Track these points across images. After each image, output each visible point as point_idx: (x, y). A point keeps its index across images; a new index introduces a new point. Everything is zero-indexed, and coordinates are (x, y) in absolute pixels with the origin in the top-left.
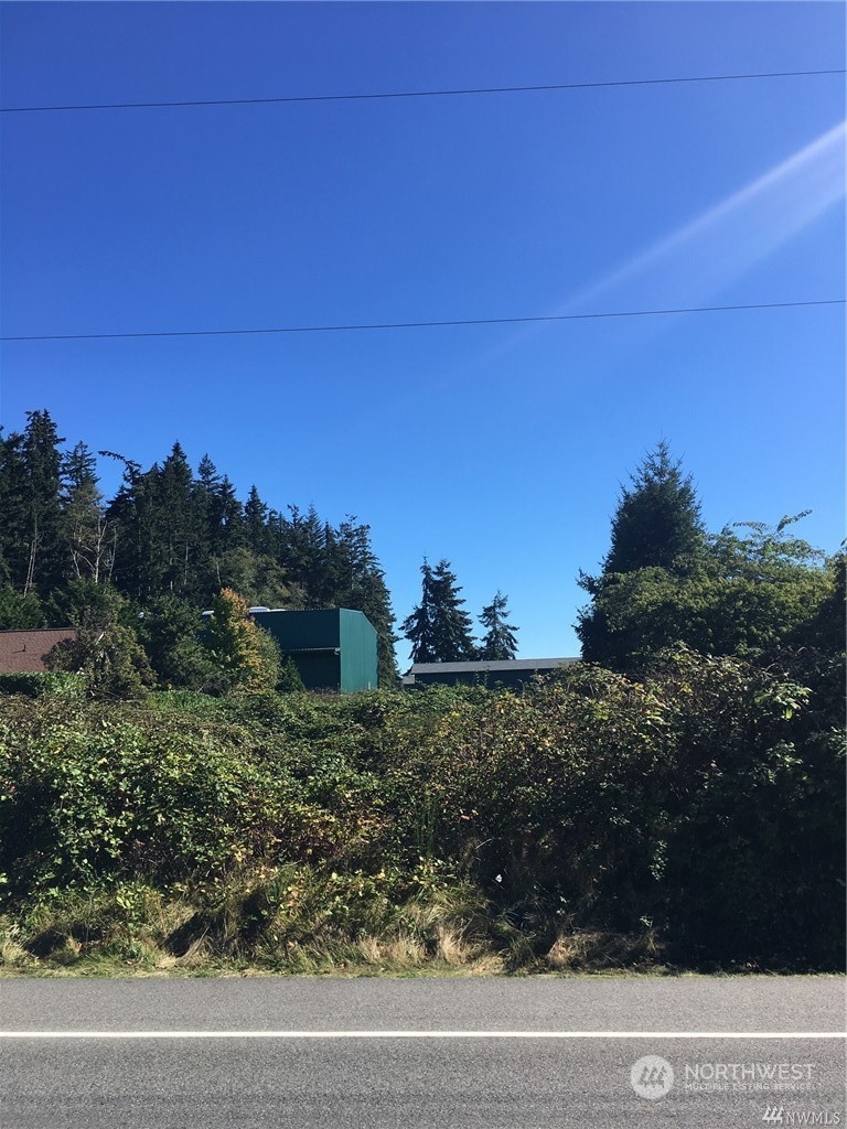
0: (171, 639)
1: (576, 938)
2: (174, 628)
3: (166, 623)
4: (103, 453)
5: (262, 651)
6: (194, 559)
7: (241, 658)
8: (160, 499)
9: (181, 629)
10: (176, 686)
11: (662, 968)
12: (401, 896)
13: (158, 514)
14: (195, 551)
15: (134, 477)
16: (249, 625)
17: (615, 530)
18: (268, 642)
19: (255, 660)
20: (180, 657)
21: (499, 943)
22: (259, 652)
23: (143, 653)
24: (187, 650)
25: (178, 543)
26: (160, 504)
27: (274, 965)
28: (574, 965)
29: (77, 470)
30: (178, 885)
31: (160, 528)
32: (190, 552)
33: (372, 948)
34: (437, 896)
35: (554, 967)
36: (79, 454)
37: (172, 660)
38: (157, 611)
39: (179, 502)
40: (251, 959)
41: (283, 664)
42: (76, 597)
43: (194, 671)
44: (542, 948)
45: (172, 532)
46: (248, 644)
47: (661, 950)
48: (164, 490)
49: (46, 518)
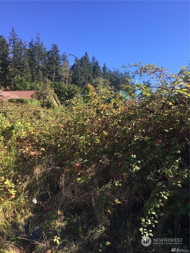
3: (71, 91)
4: (70, 55)
6: (89, 80)
8: (81, 65)
13: (80, 69)
14: (89, 77)
15: (76, 60)
29: (64, 59)
31: (81, 72)
36: (64, 55)
39: (86, 66)
45: (84, 73)
49: (56, 70)
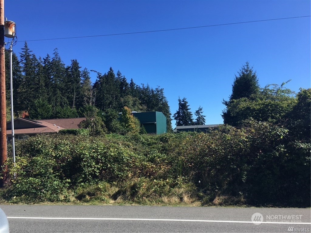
0: (111, 120)
1: (221, 197)
2: (111, 117)
3: (109, 116)
4: (91, 71)
5: (135, 123)
6: (116, 99)
7: (130, 125)
8: (107, 83)
9: (113, 117)
10: (112, 132)
11: (246, 206)
12: (173, 186)
13: (106, 87)
14: (116, 96)
15: (100, 77)
16: (132, 116)
17: (233, 88)
18: (137, 121)
19: (133, 125)
20: (113, 125)
21: (200, 198)
22: (134, 124)
23: (104, 124)
24: (115, 123)
25: (112, 94)
26: (107, 84)
27: (139, 203)
28: (220, 204)
29: (85, 75)
30: (114, 182)
31: (107, 91)
32: (115, 97)
33: (165, 199)
34: (183, 186)
35: (215, 205)
36: (85, 71)
37: (111, 126)
38: (107, 113)
39: (112, 83)
40: (133, 201)
41: (141, 126)
42: (86, 109)
43: (117, 128)
44: (212, 200)
45: (110, 91)
46: (131, 121)
47: (245, 201)
48: (108, 80)
49: (77, 89)
